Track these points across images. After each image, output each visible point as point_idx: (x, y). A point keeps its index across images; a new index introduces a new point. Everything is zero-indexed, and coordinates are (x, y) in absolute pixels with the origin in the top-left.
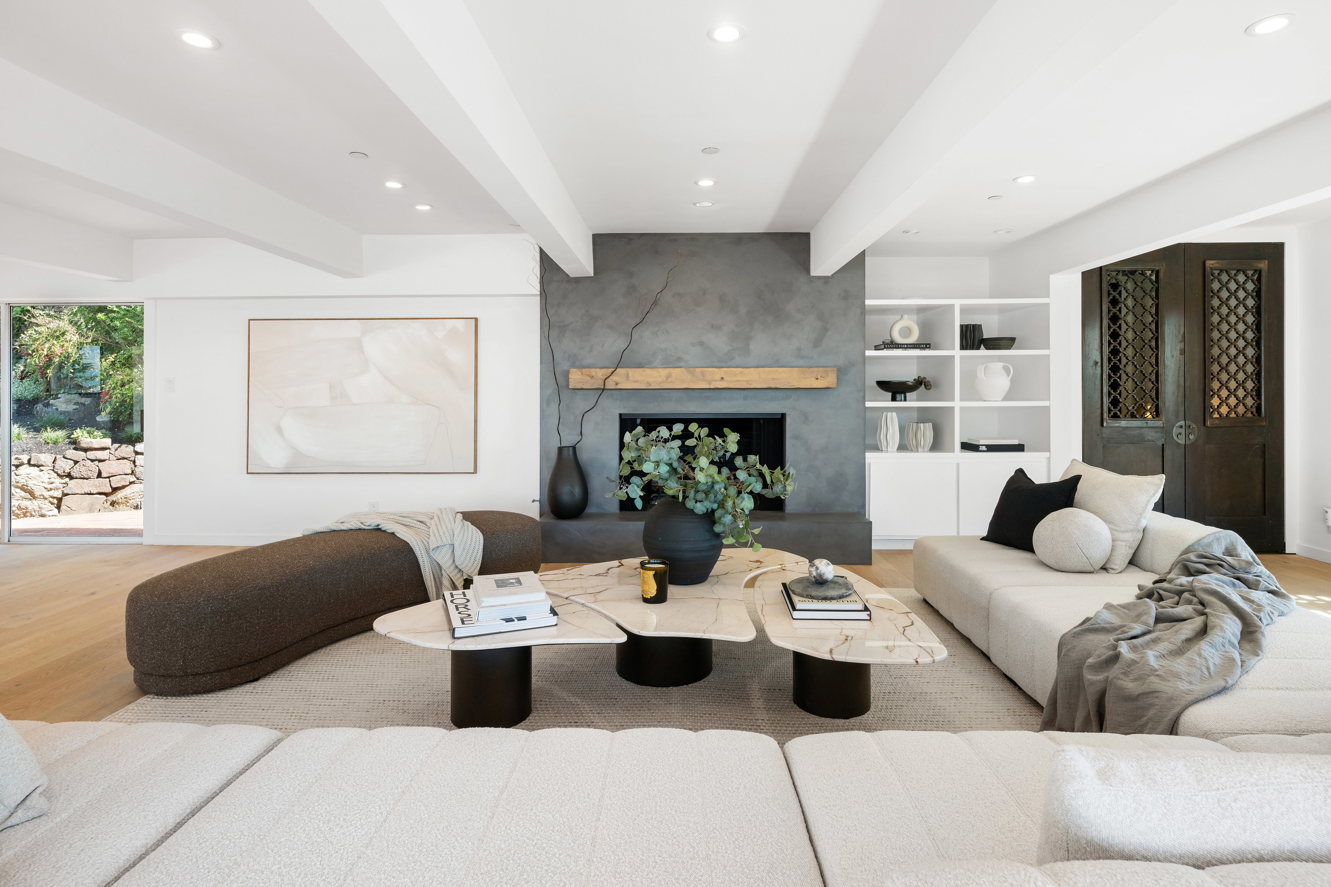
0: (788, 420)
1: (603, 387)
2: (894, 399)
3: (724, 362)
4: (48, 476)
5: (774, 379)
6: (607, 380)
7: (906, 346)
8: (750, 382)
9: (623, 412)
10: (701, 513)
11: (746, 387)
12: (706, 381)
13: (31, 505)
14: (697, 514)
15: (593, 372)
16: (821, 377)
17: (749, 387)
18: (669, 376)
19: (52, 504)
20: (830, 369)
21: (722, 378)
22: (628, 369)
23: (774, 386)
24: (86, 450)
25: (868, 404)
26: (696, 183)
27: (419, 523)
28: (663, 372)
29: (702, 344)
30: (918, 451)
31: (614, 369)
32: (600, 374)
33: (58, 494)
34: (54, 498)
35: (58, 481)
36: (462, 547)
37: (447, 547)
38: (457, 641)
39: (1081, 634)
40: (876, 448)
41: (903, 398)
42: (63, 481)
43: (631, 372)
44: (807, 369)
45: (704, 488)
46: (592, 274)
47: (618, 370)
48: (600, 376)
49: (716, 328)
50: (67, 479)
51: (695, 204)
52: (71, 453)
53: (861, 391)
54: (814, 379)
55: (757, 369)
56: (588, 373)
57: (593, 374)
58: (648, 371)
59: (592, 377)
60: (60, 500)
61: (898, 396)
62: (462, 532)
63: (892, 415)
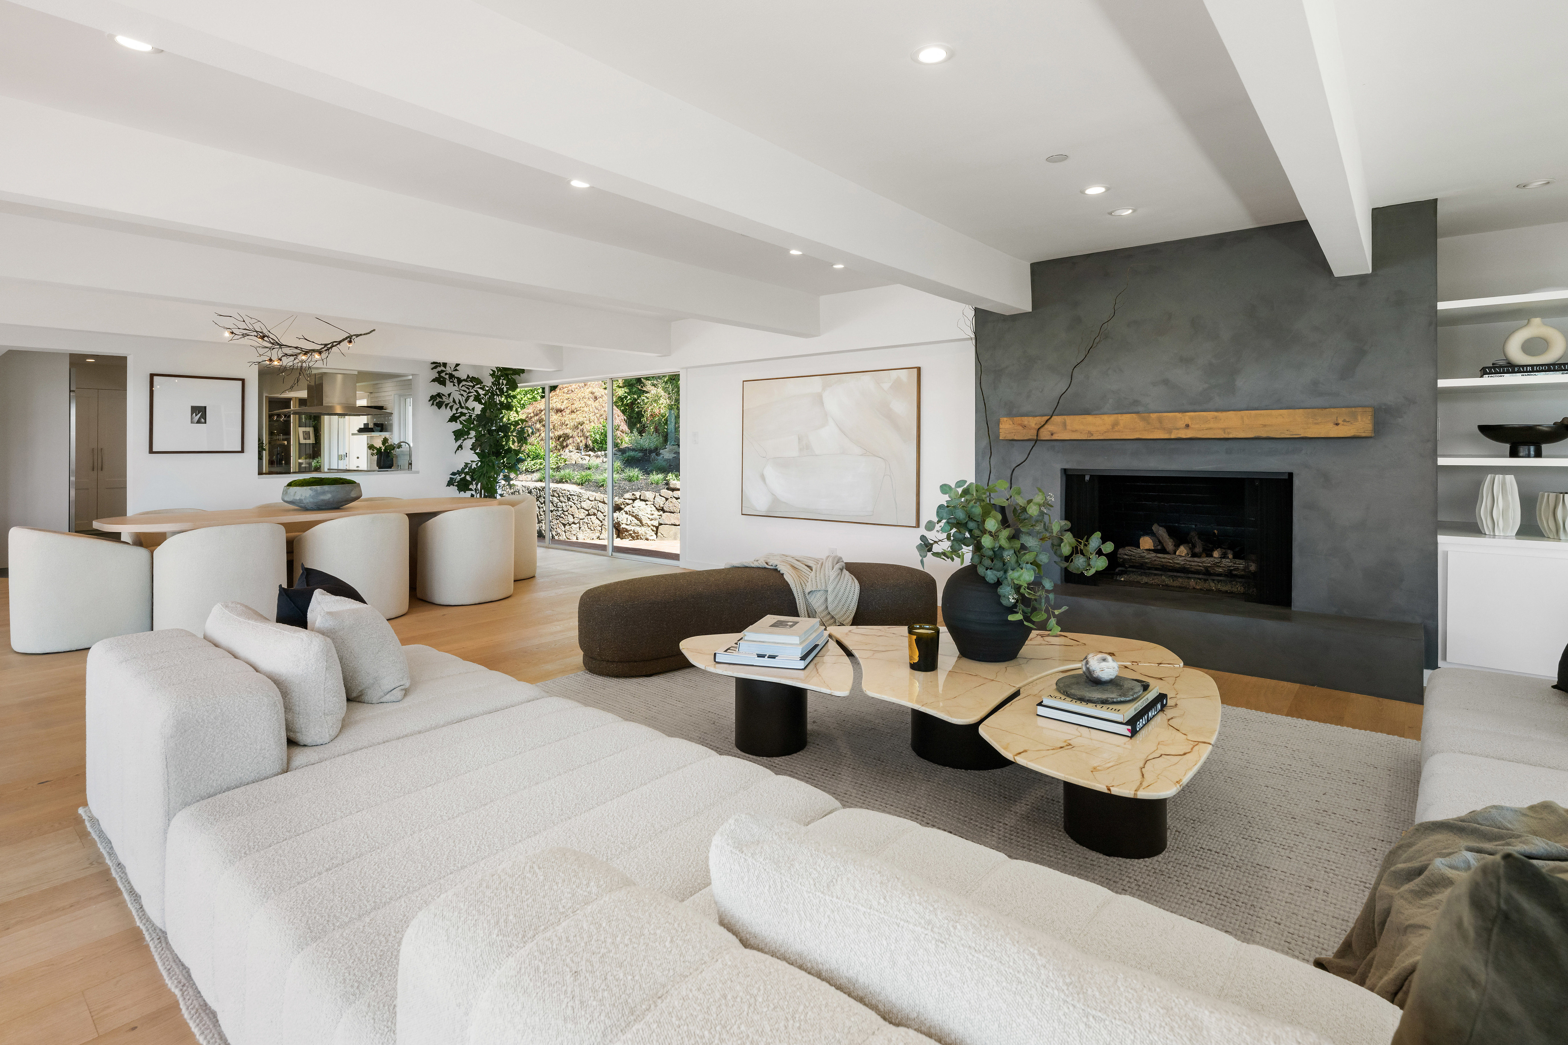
0: (1297, 482)
1: (1035, 438)
2: (1514, 454)
3: (1199, 404)
4: (650, 509)
5: (1265, 426)
6: (1042, 430)
7: (1529, 369)
8: (1229, 430)
9: (1067, 467)
10: (992, 582)
11: (1222, 437)
12: (1164, 429)
13: (641, 530)
14: (987, 583)
15: (1026, 420)
16: (1344, 421)
17: (1226, 436)
18: (1115, 424)
19: (653, 531)
20: (1359, 410)
21: (1187, 426)
22: (1065, 417)
23: (1264, 435)
24: (673, 490)
25: (1441, 461)
26: (1083, 192)
27: (806, 568)
28: (1108, 419)
29: (1166, 382)
30: (1559, 540)
31: (1047, 418)
32: (1033, 422)
33: (656, 523)
34: (654, 526)
35: (656, 513)
36: (834, 594)
37: (822, 592)
38: (718, 665)
39: (1433, 830)
40: (1473, 528)
41: (1532, 453)
42: (659, 514)
43: (1069, 419)
44: (1320, 411)
45: (991, 553)
46: (1029, 309)
47: (1054, 417)
48: (1033, 425)
49: (1185, 361)
50: (662, 512)
51: (1110, 214)
52: (665, 492)
53: (1428, 441)
54: (1331, 425)
55: (1239, 413)
56: (1020, 422)
57: (1026, 423)
58: (1089, 419)
59: (1024, 427)
60: (657, 528)
61: (1523, 450)
62: (837, 580)
63: (1504, 479)
